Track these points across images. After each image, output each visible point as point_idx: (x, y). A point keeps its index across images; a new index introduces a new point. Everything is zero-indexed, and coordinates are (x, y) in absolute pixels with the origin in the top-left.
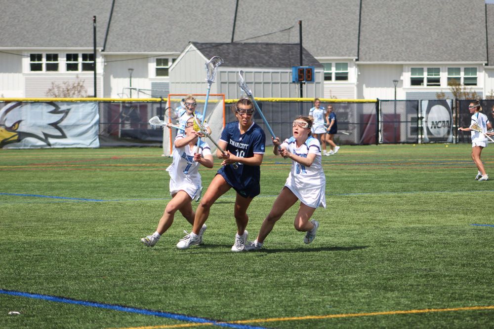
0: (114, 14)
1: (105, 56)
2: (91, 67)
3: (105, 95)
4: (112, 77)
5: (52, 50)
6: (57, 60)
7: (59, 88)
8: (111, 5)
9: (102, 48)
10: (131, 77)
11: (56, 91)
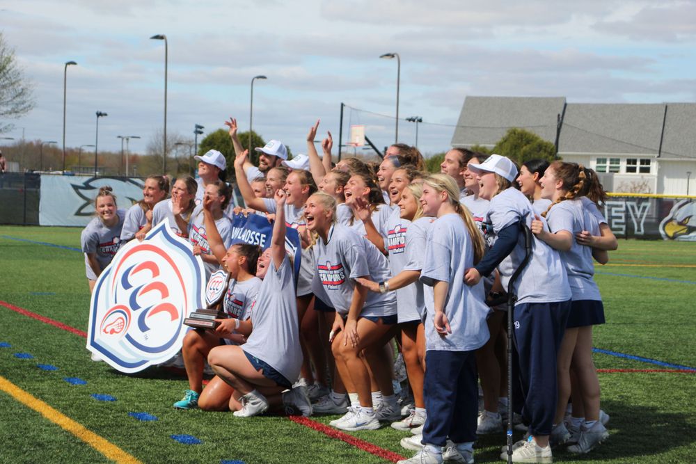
0: (666, 127)
1: (660, 162)
2: (647, 170)
3: (658, 193)
4: (665, 178)
5: (616, 155)
6: (619, 163)
7: (627, 186)
8: (663, 120)
9: (658, 155)
10: (688, 179)
11: (623, 188)
